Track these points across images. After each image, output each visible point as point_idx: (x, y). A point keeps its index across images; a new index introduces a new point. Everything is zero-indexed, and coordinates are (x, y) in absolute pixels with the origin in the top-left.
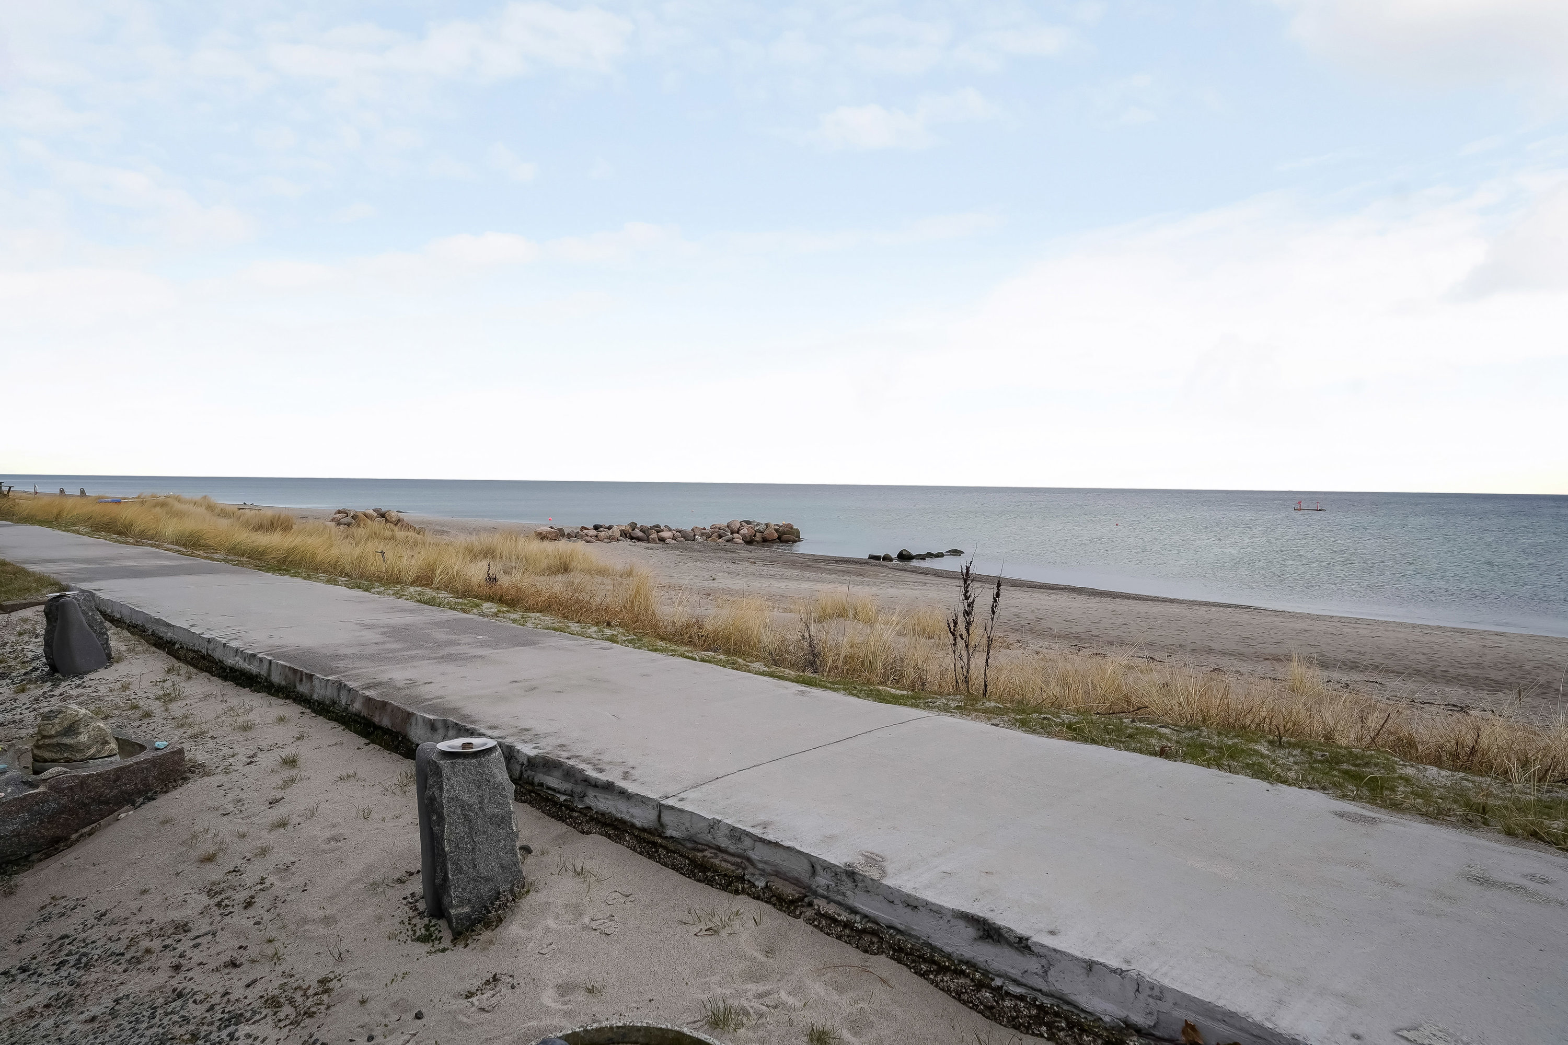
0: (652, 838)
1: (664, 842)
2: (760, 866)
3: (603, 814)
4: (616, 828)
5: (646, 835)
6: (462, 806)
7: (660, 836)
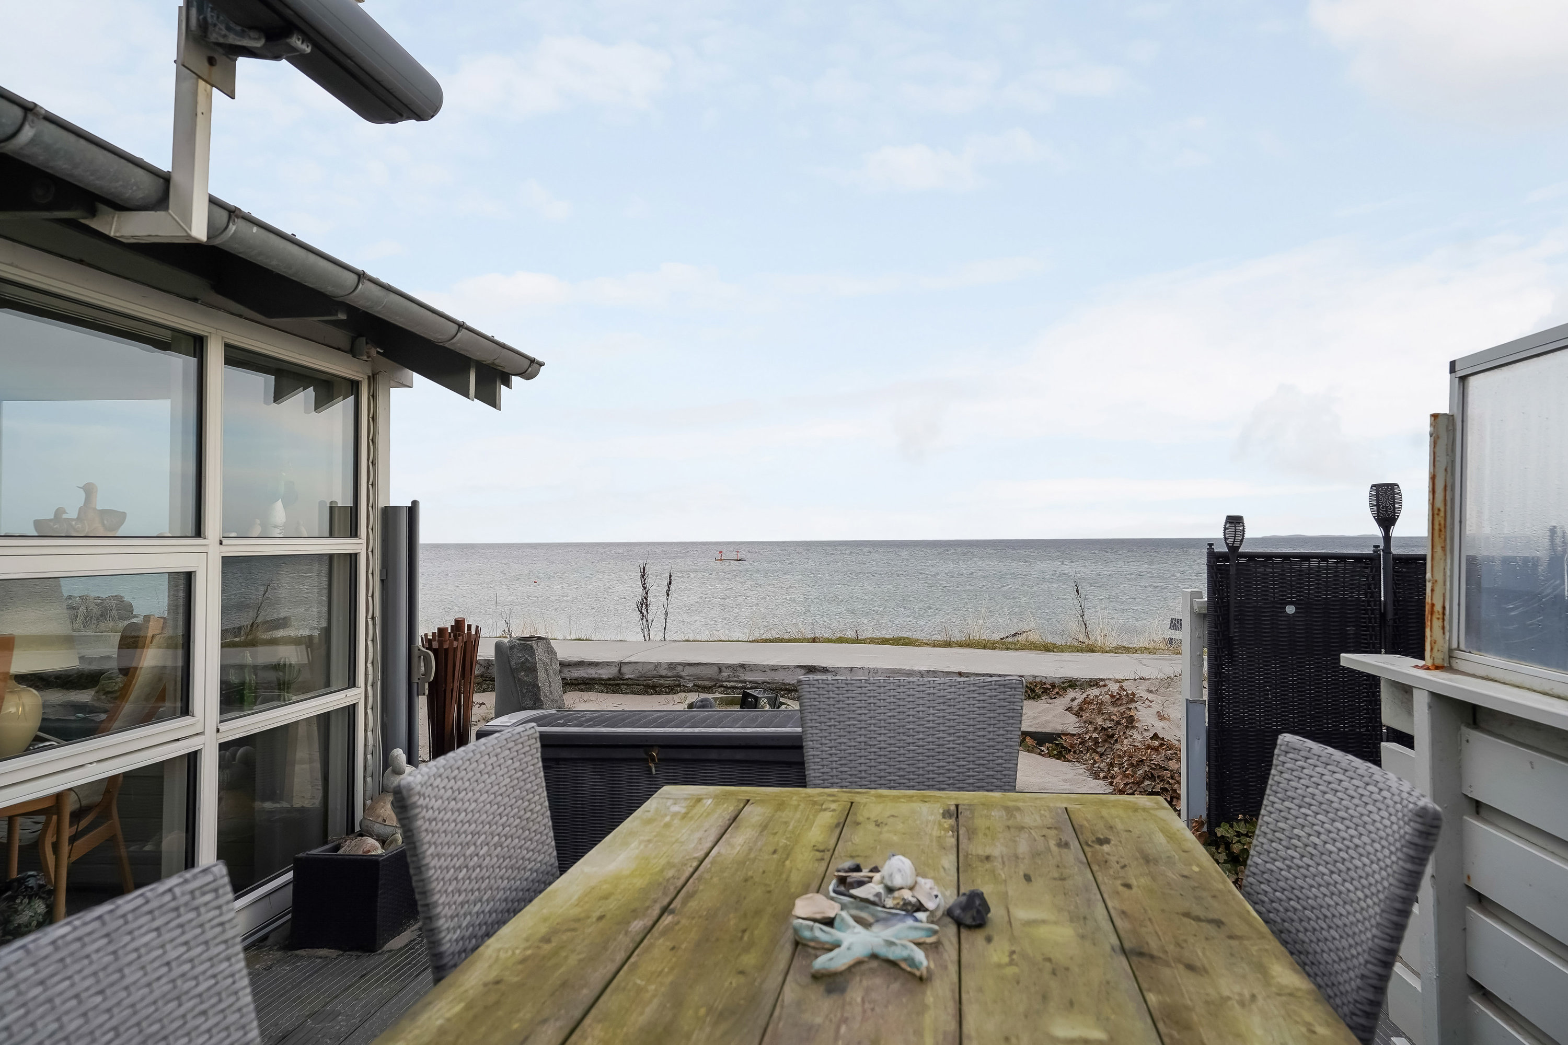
0: (616, 682)
1: (625, 682)
2: (687, 678)
3: (576, 679)
4: (586, 684)
5: (611, 682)
6: (544, 663)
7: (621, 680)
